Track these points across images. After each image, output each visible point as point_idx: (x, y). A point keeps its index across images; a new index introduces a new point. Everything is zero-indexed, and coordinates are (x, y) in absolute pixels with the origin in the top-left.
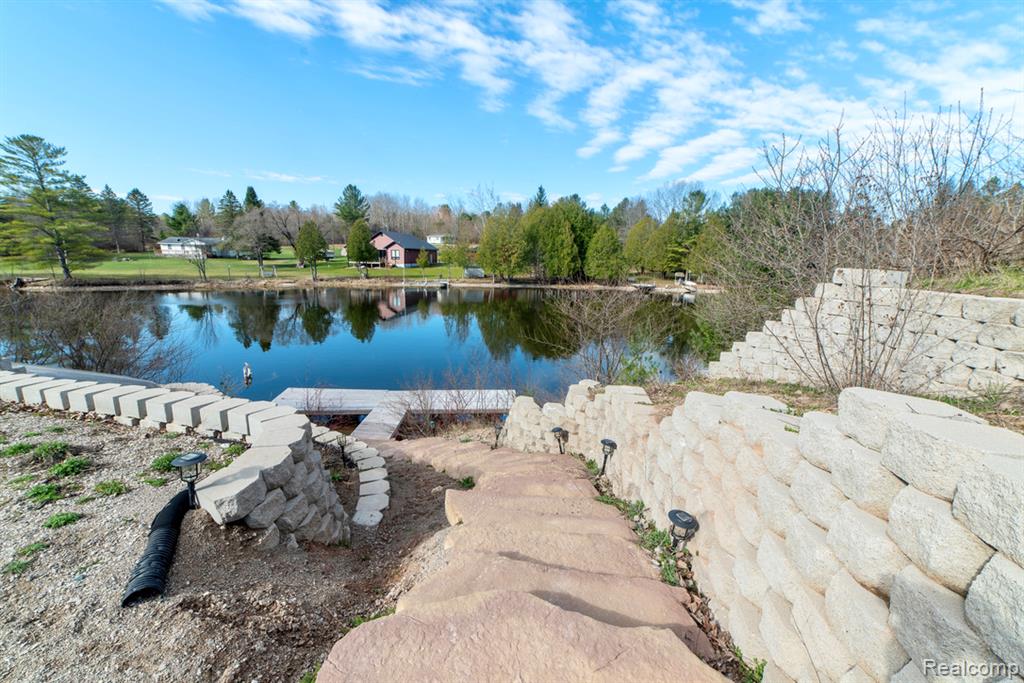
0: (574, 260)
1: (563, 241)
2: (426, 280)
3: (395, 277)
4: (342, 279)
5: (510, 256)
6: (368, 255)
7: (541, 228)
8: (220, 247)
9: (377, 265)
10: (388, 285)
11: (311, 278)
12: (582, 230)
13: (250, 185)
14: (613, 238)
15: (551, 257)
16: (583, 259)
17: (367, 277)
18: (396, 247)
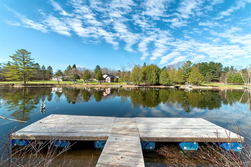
0: (156, 79)
1: (153, 74)
2: (116, 85)
3: (108, 84)
4: (94, 85)
5: (139, 78)
6: (101, 79)
7: (147, 71)
8: (66, 78)
9: (103, 82)
10: (106, 86)
11: (86, 85)
12: (158, 72)
13: (75, 64)
14: (167, 73)
15: (150, 79)
16: (159, 79)
17: (101, 84)
18: (108, 77)
